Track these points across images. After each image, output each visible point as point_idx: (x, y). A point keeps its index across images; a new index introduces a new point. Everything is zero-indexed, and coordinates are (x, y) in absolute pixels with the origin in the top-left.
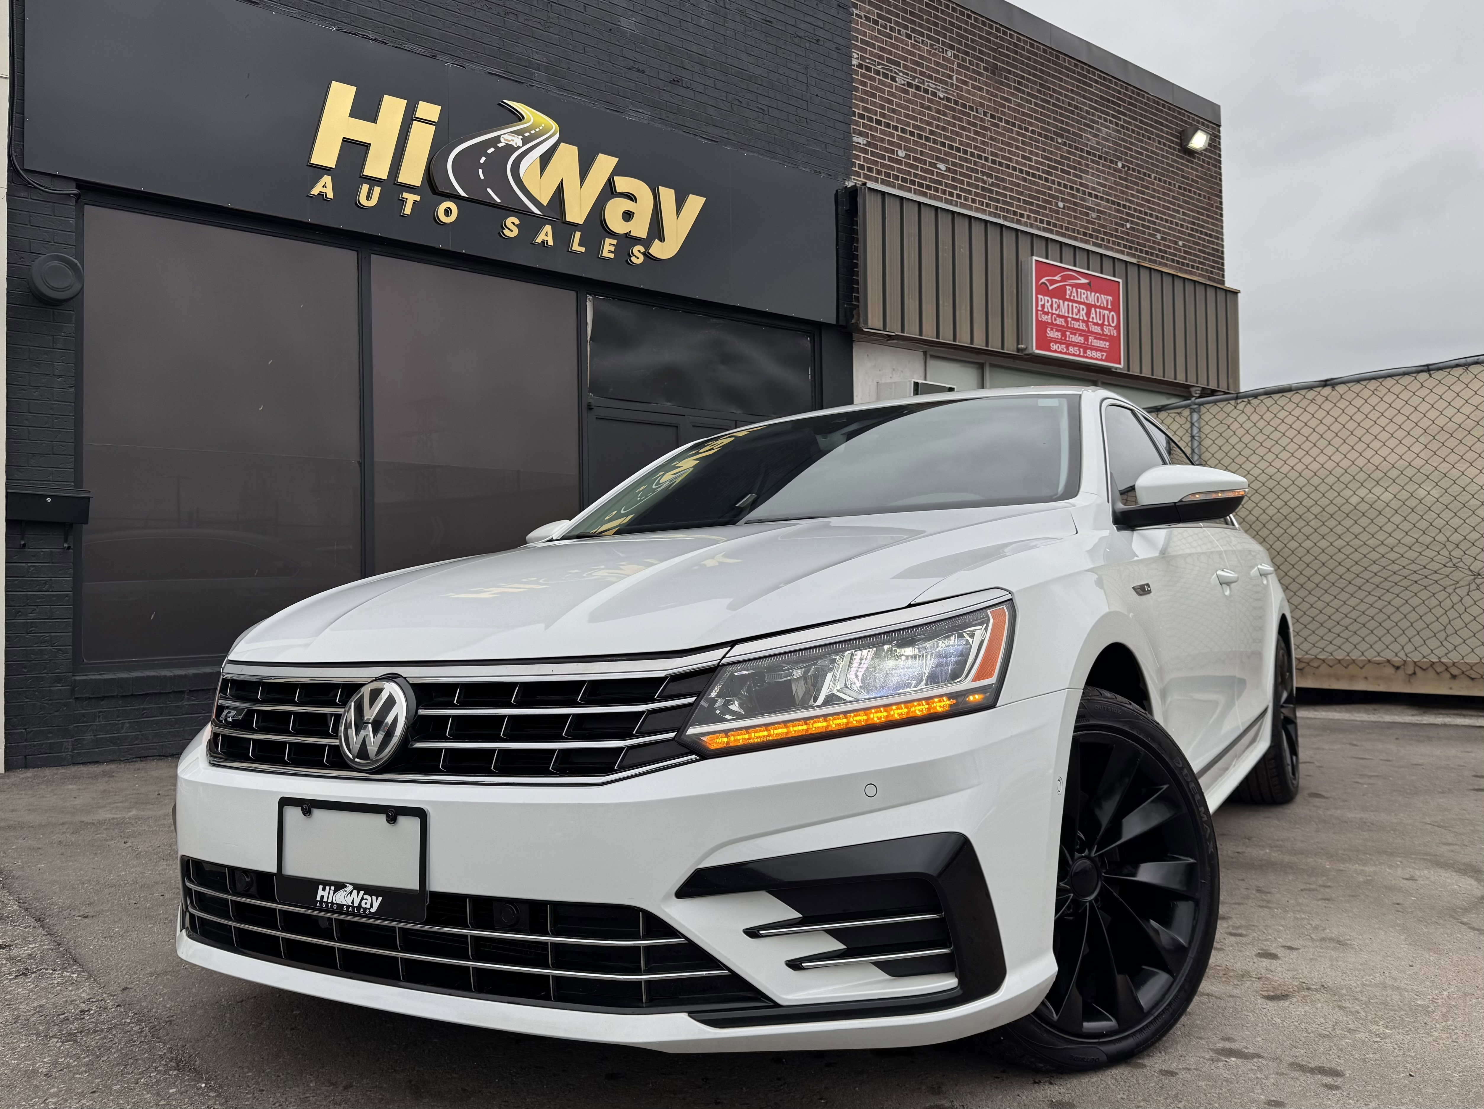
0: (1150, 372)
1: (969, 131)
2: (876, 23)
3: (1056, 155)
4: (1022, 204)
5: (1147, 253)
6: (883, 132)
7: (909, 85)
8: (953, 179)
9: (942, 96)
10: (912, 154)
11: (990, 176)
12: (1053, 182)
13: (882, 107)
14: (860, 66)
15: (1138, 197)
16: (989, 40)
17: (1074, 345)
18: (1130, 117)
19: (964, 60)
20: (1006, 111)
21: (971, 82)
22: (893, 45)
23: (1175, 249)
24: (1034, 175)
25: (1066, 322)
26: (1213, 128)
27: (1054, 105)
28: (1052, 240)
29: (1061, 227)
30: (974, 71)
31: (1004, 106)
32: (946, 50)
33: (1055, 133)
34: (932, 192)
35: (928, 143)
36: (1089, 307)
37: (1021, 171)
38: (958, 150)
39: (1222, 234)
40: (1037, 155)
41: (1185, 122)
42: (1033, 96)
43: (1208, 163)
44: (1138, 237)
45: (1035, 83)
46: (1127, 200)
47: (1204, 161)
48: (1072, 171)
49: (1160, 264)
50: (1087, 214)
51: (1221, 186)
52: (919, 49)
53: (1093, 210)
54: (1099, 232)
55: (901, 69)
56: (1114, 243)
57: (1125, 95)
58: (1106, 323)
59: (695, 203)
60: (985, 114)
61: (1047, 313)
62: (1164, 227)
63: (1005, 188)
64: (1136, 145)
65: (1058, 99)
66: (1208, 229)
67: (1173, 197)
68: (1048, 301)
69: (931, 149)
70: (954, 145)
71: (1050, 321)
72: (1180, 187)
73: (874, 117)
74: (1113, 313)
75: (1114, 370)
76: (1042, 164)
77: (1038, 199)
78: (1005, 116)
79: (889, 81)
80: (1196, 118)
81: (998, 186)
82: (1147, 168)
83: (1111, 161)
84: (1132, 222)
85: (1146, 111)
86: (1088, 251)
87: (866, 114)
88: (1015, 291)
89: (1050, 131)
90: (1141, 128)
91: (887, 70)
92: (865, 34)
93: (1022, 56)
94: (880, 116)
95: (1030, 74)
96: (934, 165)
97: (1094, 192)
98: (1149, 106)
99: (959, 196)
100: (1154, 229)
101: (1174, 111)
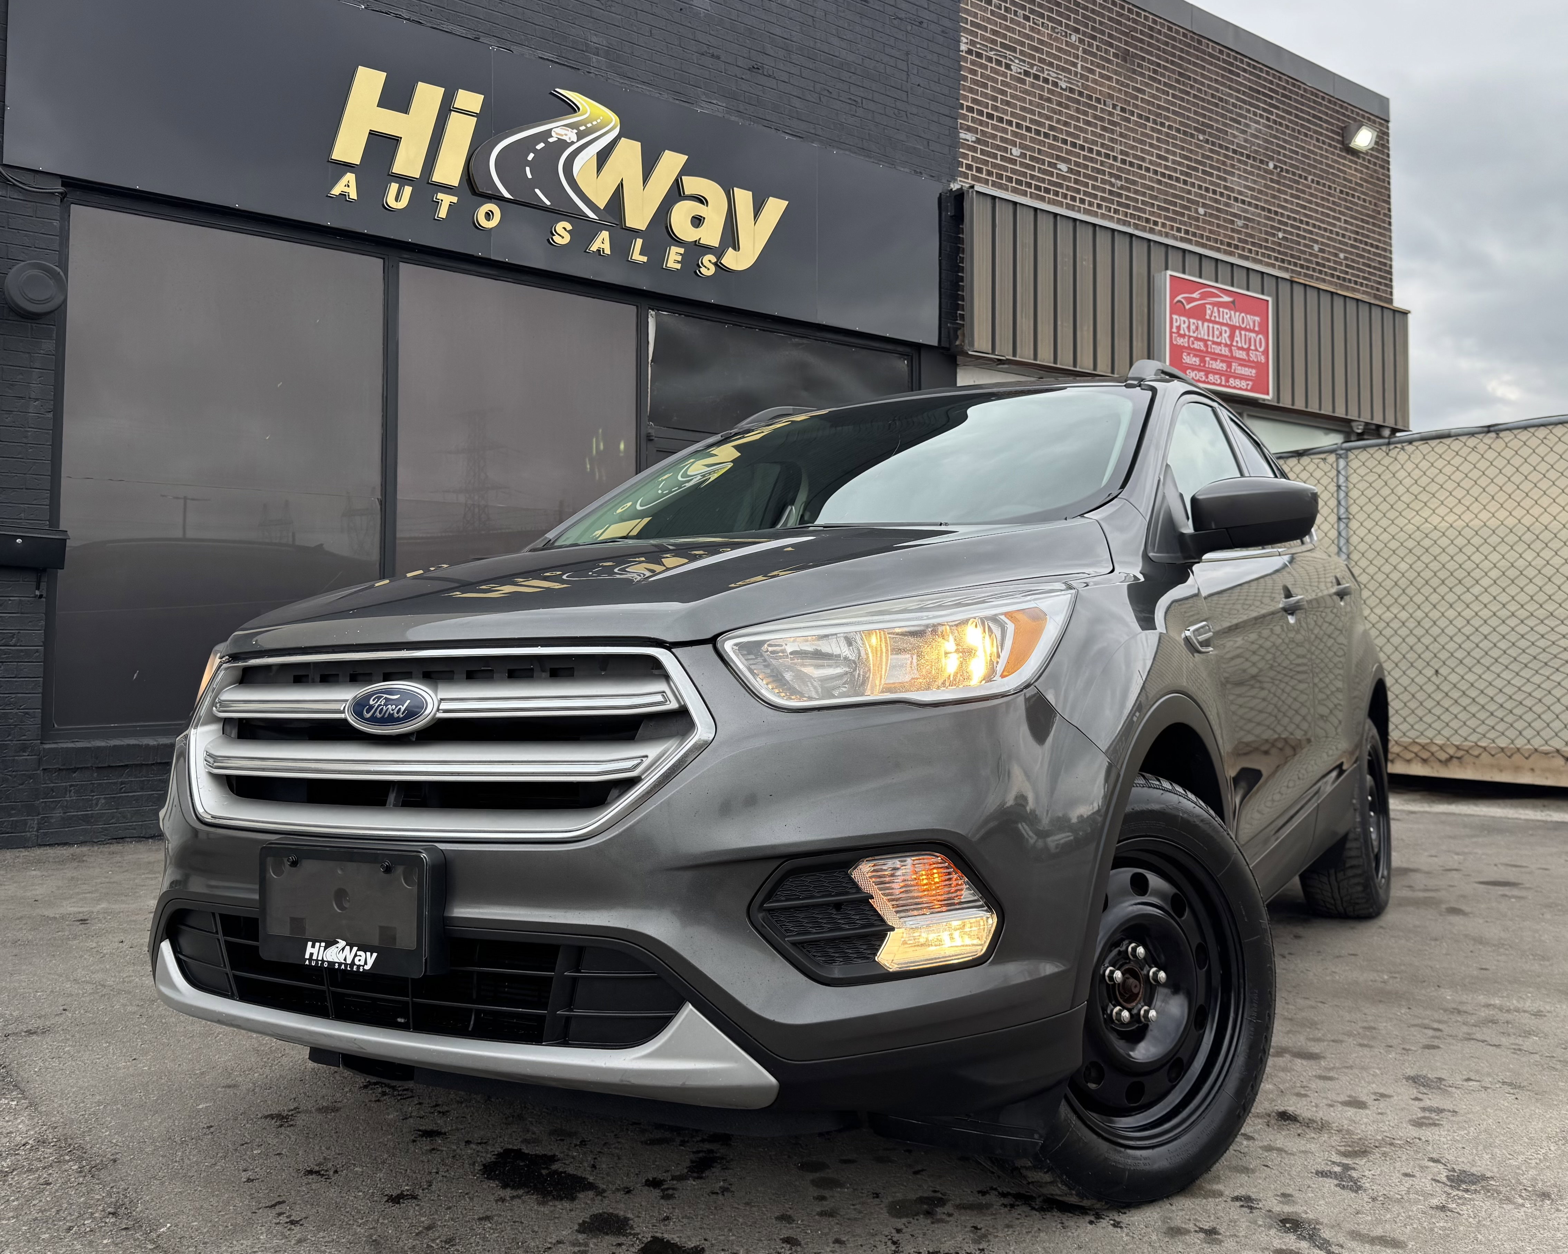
0: (1304, 404)
1: (1096, 126)
2: (989, 2)
3: (1197, 153)
4: (1155, 210)
5: (1302, 266)
6: (994, 127)
7: (1027, 73)
8: (1076, 181)
9: (1064, 87)
10: (1028, 153)
11: (1119, 178)
12: (1193, 185)
13: (995, 99)
14: (970, 52)
15: (1292, 204)
16: (1119, 23)
17: (1215, 372)
18: (1284, 111)
19: (1090, 45)
20: (1139, 103)
21: (1098, 70)
22: (1008, 28)
23: (1335, 262)
24: (1170, 177)
25: (1206, 346)
26: (1381, 124)
27: (1195, 96)
28: (1190, 252)
29: (1202, 236)
30: (1102, 58)
31: (1136, 98)
32: (1070, 34)
33: (1196, 129)
34: (1051, 196)
35: (1047, 140)
36: (1233, 328)
37: (1156, 172)
38: (1082, 148)
39: (1390, 245)
40: (1174, 154)
41: (1348, 117)
42: (1171, 86)
43: (1375, 164)
44: (1292, 249)
45: (1173, 72)
46: (1279, 206)
47: (1369, 161)
48: (1215, 172)
49: (1318, 279)
50: (1232, 222)
51: (1389, 190)
52: (1039, 32)
53: (1239, 217)
54: (1246, 242)
55: (1018, 55)
56: (1263, 255)
57: (1278, 85)
59: (775, 208)
60: (1114, 107)
61: (1183, 336)
62: (1323, 236)
63: (1136, 192)
64: (1291, 143)
65: (1200, 90)
66: (1374, 239)
67: (1334, 203)
68: (1184, 322)
69: (1051, 146)
70: (1078, 142)
71: (1186, 345)
72: (1341, 192)
73: (985, 110)
74: (1260, 336)
75: (1261, 401)
76: (1180, 164)
77: (1175, 204)
78: (1137, 109)
79: (1003, 69)
80: (1361, 112)
81: (1128, 189)
82: (1303, 170)
83: (1261, 161)
84: (1285, 231)
85: (1303, 104)
86: (1232, 265)
87: (976, 107)
88: (1146, 310)
89: (1189, 126)
90: (1297, 124)
91: (1000, 56)
92: (975, 15)
93: (1158, 40)
94: (992, 109)
95: (1167, 61)
96: (1054, 166)
97: (1240, 197)
98: (1306, 98)
99: (1082, 201)
100: (1311, 240)
101: (1335, 104)
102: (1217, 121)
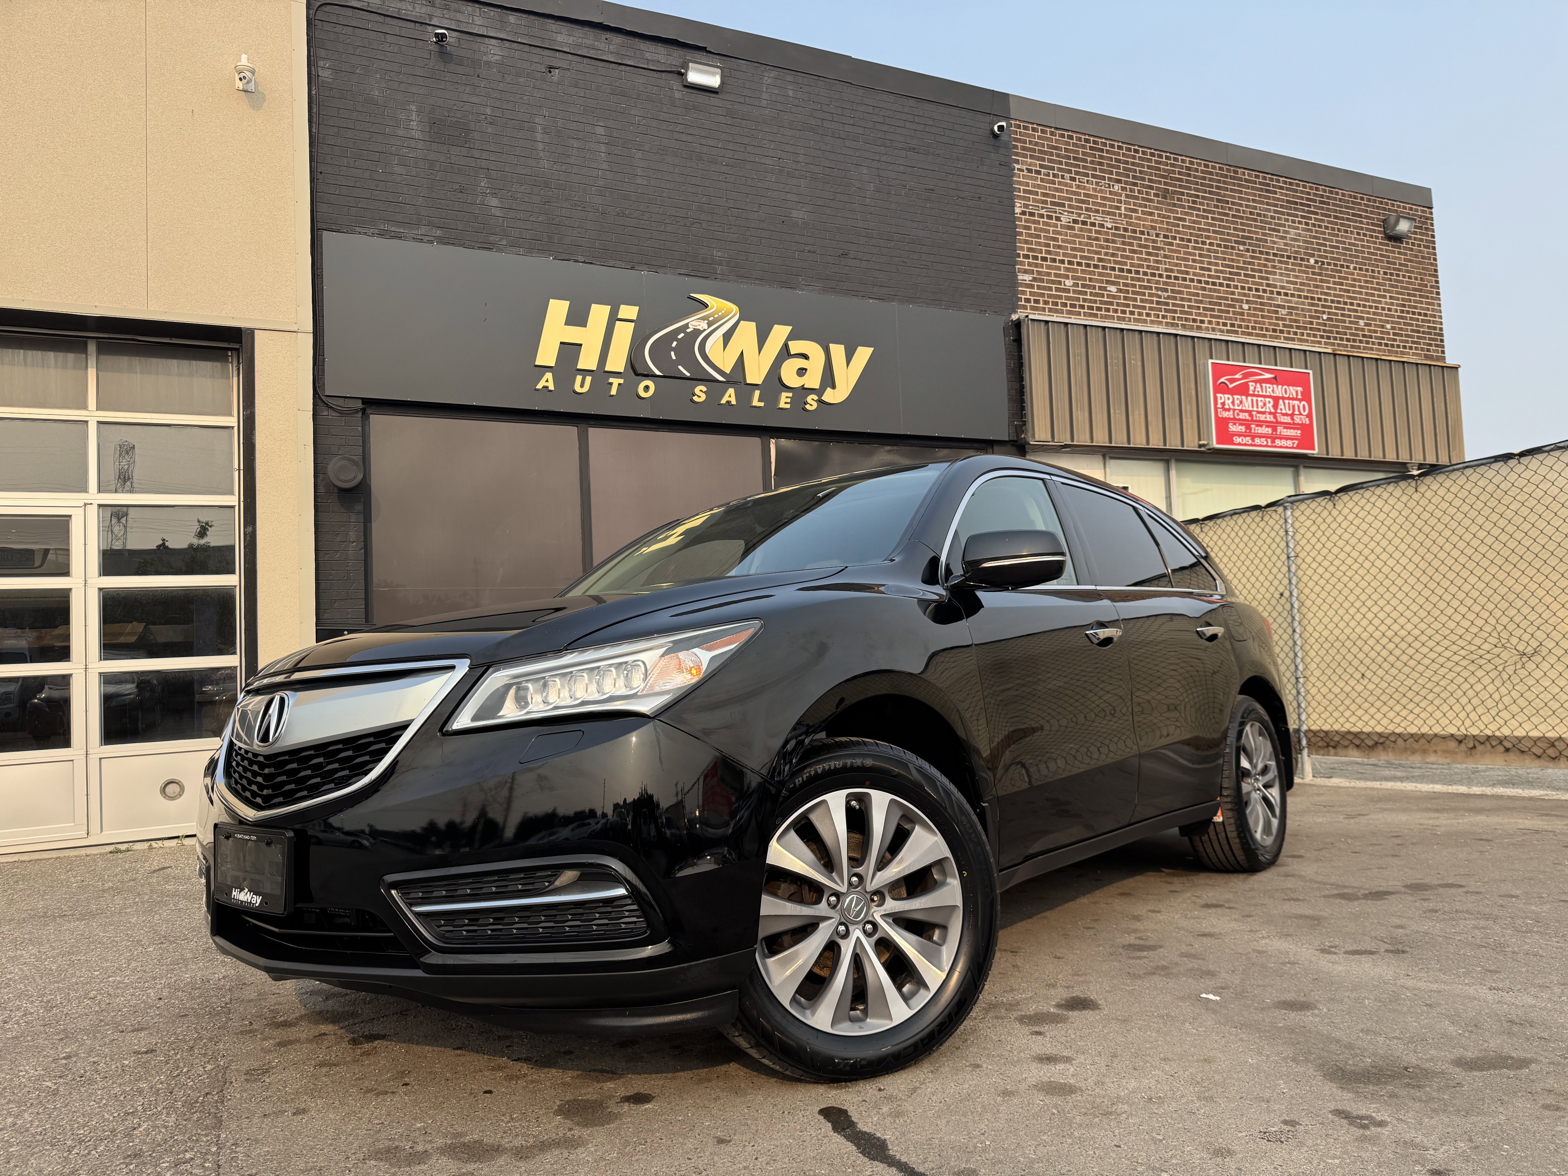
0: (1353, 454)
1: (1141, 253)
2: (1038, 173)
3: (1238, 261)
4: (1201, 311)
5: (1348, 340)
6: (1048, 267)
7: (1075, 222)
8: (1125, 298)
9: (1110, 226)
10: (1080, 282)
11: (1166, 290)
12: (1236, 287)
13: (1048, 245)
14: (1024, 213)
15: (1335, 289)
16: (1159, 169)
17: (1260, 436)
18: (1322, 215)
19: (1131, 190)
20: (1181, 229)
21: (1140, 209)
22: (1057, 190)
23: (1382, 332)
24: (1214, 284)
25: (1251, 415)
26: (1423, 211)
27: (1233, 216)
28: (1234, 341)
29: (1247, 327)
30: (1143, 199)
31: (1178, 225)
32: (1114, 186)
33: (1236, 242)
34: (1103, 313)
35: (1096, 270)
36: (1276, 399)
37: (1200, 282)
38: (1130, 271)
39: (1440, 311)
40: (1217, 264)
41: (1389, 210)
42: (1210, 212)
43: (1419, 246)
44: (1338, 327)
46: (1322, 293)
47: (1413, 244)
48: (1257, 274)
49: (1365, 348)
50: (1277, 312)
51: (1436, 265)
52: (1084, 188)
55: (1066, 209)
56: (1309, 335)
57: (1315, 195)
58: (1297, 412)
60: (1157, 235)
61: (1229, 410)
62: (1368, 313)
63: (1182, 299)
64: (1331, 241)
65: (1238, 211)
66: (1422, 308)
67: (1378, 283)
68: (1229, 399)
70: (1125, 267)
72: (1385, 273)
73: (1040, 255)
74: (1303, 403)
75: (1310, 455)
76: (1222, 272)
77: (1220, 304)
78: (1179, 234)
79: (1054, 221)
80: (1402, 204)
81: (1175, 298)
82: (1345, 260)
83: (1302, 259)
84: (1329, 313)
85: (1341, 206)
86: (1275, 347)
87: (1031, 254)
88: (1194, 392)
89: (1230, 241)
90: (1336, 224)
91: (1051, 212)
92: (1027, 184)
93: (1195, 177)
94: (1045, 253)
95: (1205, 192)
96: (1105, 289)
97: (1282, 291)
98: (1345, 201)
99: (1132, 313)
100: (1356, 317)
101: (1375, 201)
102: (1257, 233)
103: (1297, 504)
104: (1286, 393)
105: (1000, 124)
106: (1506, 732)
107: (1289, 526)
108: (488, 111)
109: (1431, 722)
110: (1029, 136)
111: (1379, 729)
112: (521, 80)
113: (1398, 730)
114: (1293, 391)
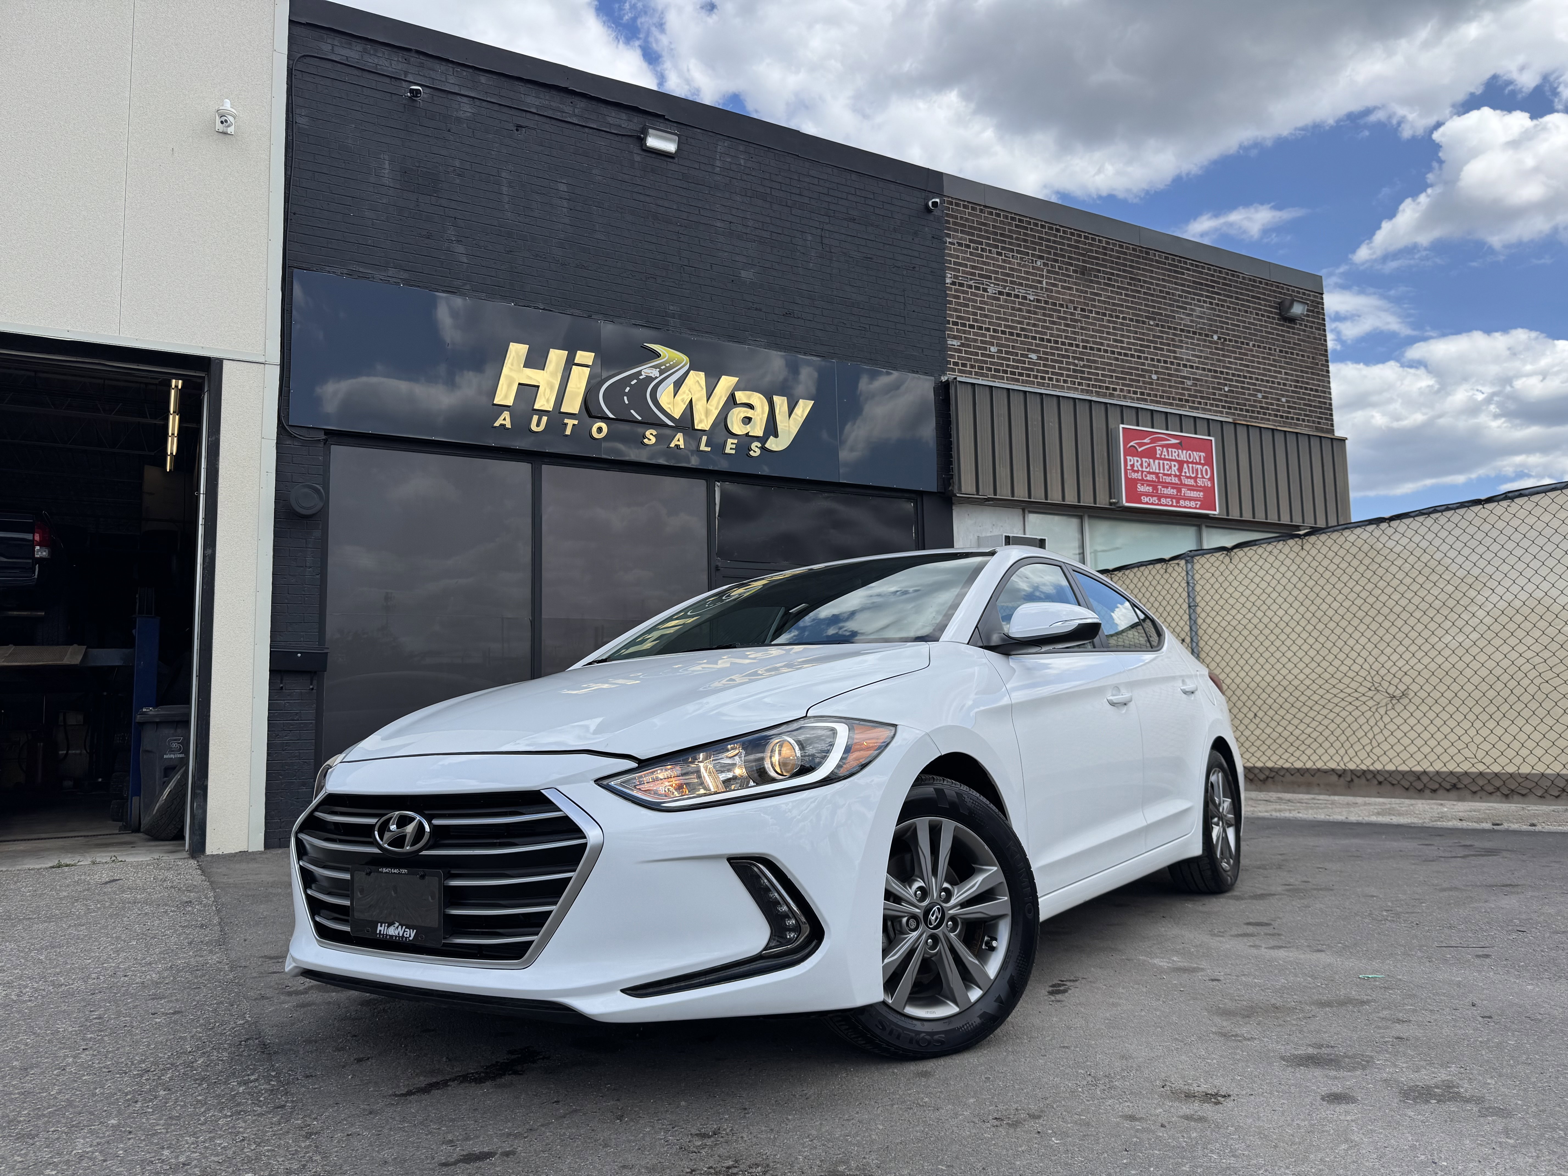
0: (1252, 516)
1: (1060, 324)
2: (968, 246)
3: (1149, 335)
4: (1114, 380)
5: (1247, 411)
6: (975, 334)
7: (1000, 293)
8: (1045, 366)
9: (1032, 299)
10: (1004, 349)
11: (1082, 360)
12: (1146, 359)
13: (976, 314)
14: (954, 283)
15: (1236, 364)
16: (1078, 247)
18: (1225, 295)
19: (1052, 266)
20: (1097, 304)
21: (1060, 283)
22: (984, 263)
23: (1278, 405)
24: (1126, 355)
25: (1158, 477)
26: (1315, 296)
27: (1145, 293)
28: (1144, 409)
29: (1156, 396)
30: (1063, 275)
31: (1094, 300)
32: (1036, 261)
33: (1146, 317)
34: (1025, 378)
35: (1020, 339)
36: (1181, 463)
37: (1113, 352)
38: (1049, 341)
39: (1330, 388)
40: (1129, 337)
41: (1285, 294)
42: (1123, 288)
43: (1311, 327)
44: (1238, 398)
45: (1125, 277)
46: (1224, 367)
47: (1306, 326)
48: (1165, 347)
49: (1262, 419)
50: (1183, 383)
51: (1327, 346)
52: (1010, 263)
53: (1189, 378)
55: (993, 281)
56: (1211, 405)
57: (1219, 277)
58: (1199, 476)
60: (1075, 308)
61: (1137, 471)
62: (1266, 387)
63: (1097, 368)
64: (1233, 319)
65: (1149, 289)
66: (1313, 384)
67: (1274, 360)
68: (1138, 461)
70: (1045, 337)
71: (1140, 478)
72: (1281, 351)
73: (967, 323)
75: (1207, 516)
76: (1133, 344)
77: (1131, 374)
78: (1095, 308)
79: (981, 292)
80: (1296, 289)
81: (1090, 367)
82: (1245, 338)
83: (1207, 335)
84: (1230, 386)
85: (1242, 288)
86: (1180, 415)
87: (960, 321)
88: (1106, 454)
89: (1141, 316)
90: (1237, 304)
91: (978, 283)
92: (957, 257)
93: (1111, 256)
94: (973, 321)
95: (1120, 270)
96: (1026, 356)
97: (1188, 364)
98: (1245, 284)
99: (1051, 379)
100: (1254, 390)
101: (1272, 285)
103: (1197, 558)
104: (1190, 458)
105: (933, 200)
106: (1378, 766)
107: (1190, 578)
108: (457, 163)
109: (1314, 757)
110: (960, 212)
111: (1270, 764)
112: (491, 136)
113: (1287, 765)
114: (1196, 455)
